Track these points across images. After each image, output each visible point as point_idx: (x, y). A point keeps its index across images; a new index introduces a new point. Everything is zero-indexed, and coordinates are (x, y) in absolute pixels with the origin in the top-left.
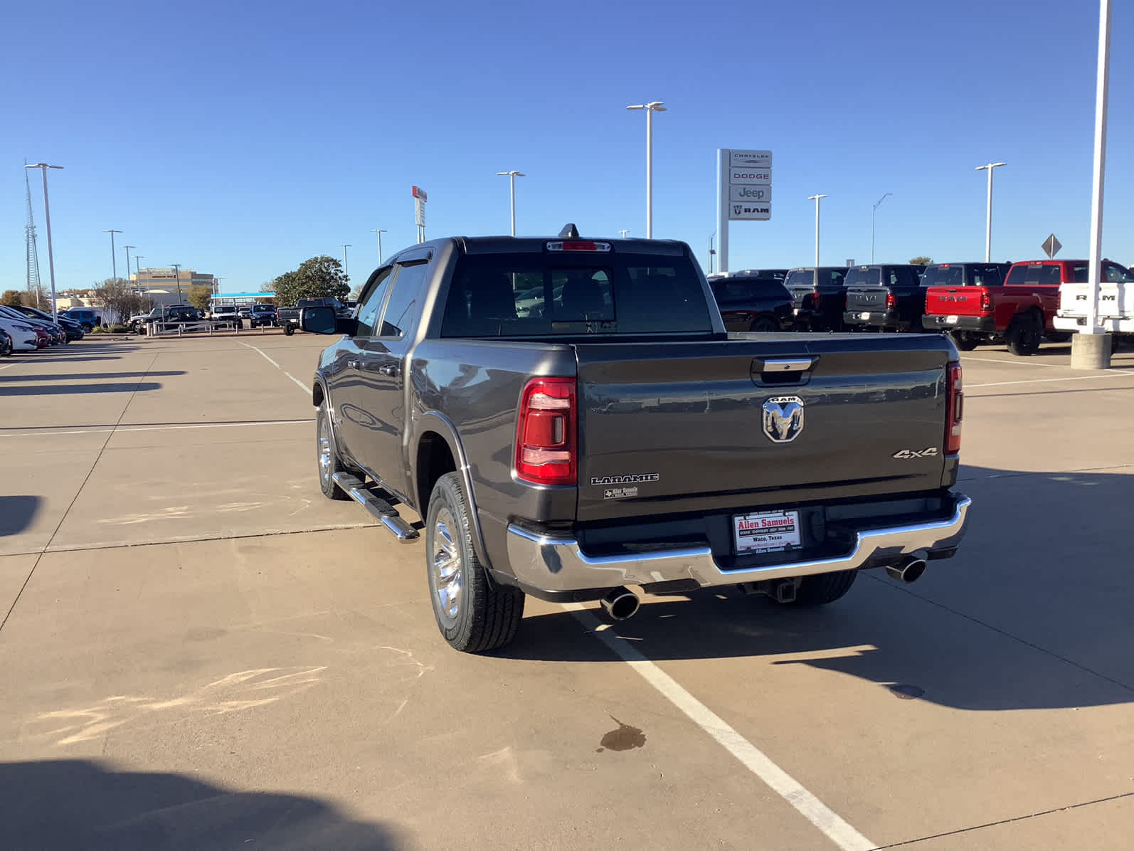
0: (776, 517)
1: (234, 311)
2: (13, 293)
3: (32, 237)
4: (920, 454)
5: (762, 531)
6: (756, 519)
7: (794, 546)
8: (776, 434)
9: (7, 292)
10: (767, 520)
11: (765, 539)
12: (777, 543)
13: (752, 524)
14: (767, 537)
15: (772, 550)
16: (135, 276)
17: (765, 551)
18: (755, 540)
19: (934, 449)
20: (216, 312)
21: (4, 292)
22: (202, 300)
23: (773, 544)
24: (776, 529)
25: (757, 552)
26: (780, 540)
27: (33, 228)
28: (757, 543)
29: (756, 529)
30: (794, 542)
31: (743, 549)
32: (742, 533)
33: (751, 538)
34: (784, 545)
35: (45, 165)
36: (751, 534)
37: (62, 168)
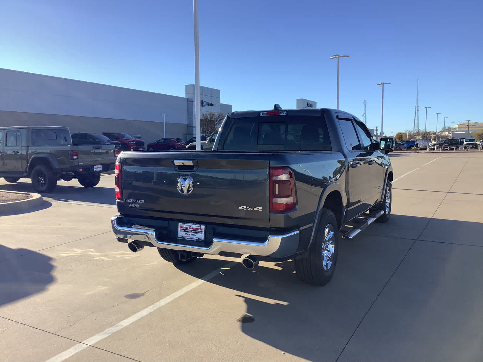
0: (196, 226)
1: (475, 141)
2: (400, 133)
3: (417, 111)
4: (253, 209)
5: (189, 231)
6: (187, 226)
7: (201, 240)
8: (182, 190)
9: (398, 133)
10: (192, 227)
11: (189, 234)
12: (194, 237)
13: (185, 227)
14: (190, 233)
15: (191, 240)
16: (457, 126)
17: (188, 239)
18: (186, 234)
19: (261, 208)
20: (465, 142)
21: (397, 133)
22: (479, 136)
23: (193, 237)
24: (194, 231)
25: (185, 239)
26: (195, 236)
27: (418, 107)
28: (187, 235)
29: (186, 230)
30: (201, 238)
31: (181, 237)
32: (181, 230)
33: (184, 233)
34: (197, 239)
35: (383, 83)
36: (184, 231)
37: (390, 84)
